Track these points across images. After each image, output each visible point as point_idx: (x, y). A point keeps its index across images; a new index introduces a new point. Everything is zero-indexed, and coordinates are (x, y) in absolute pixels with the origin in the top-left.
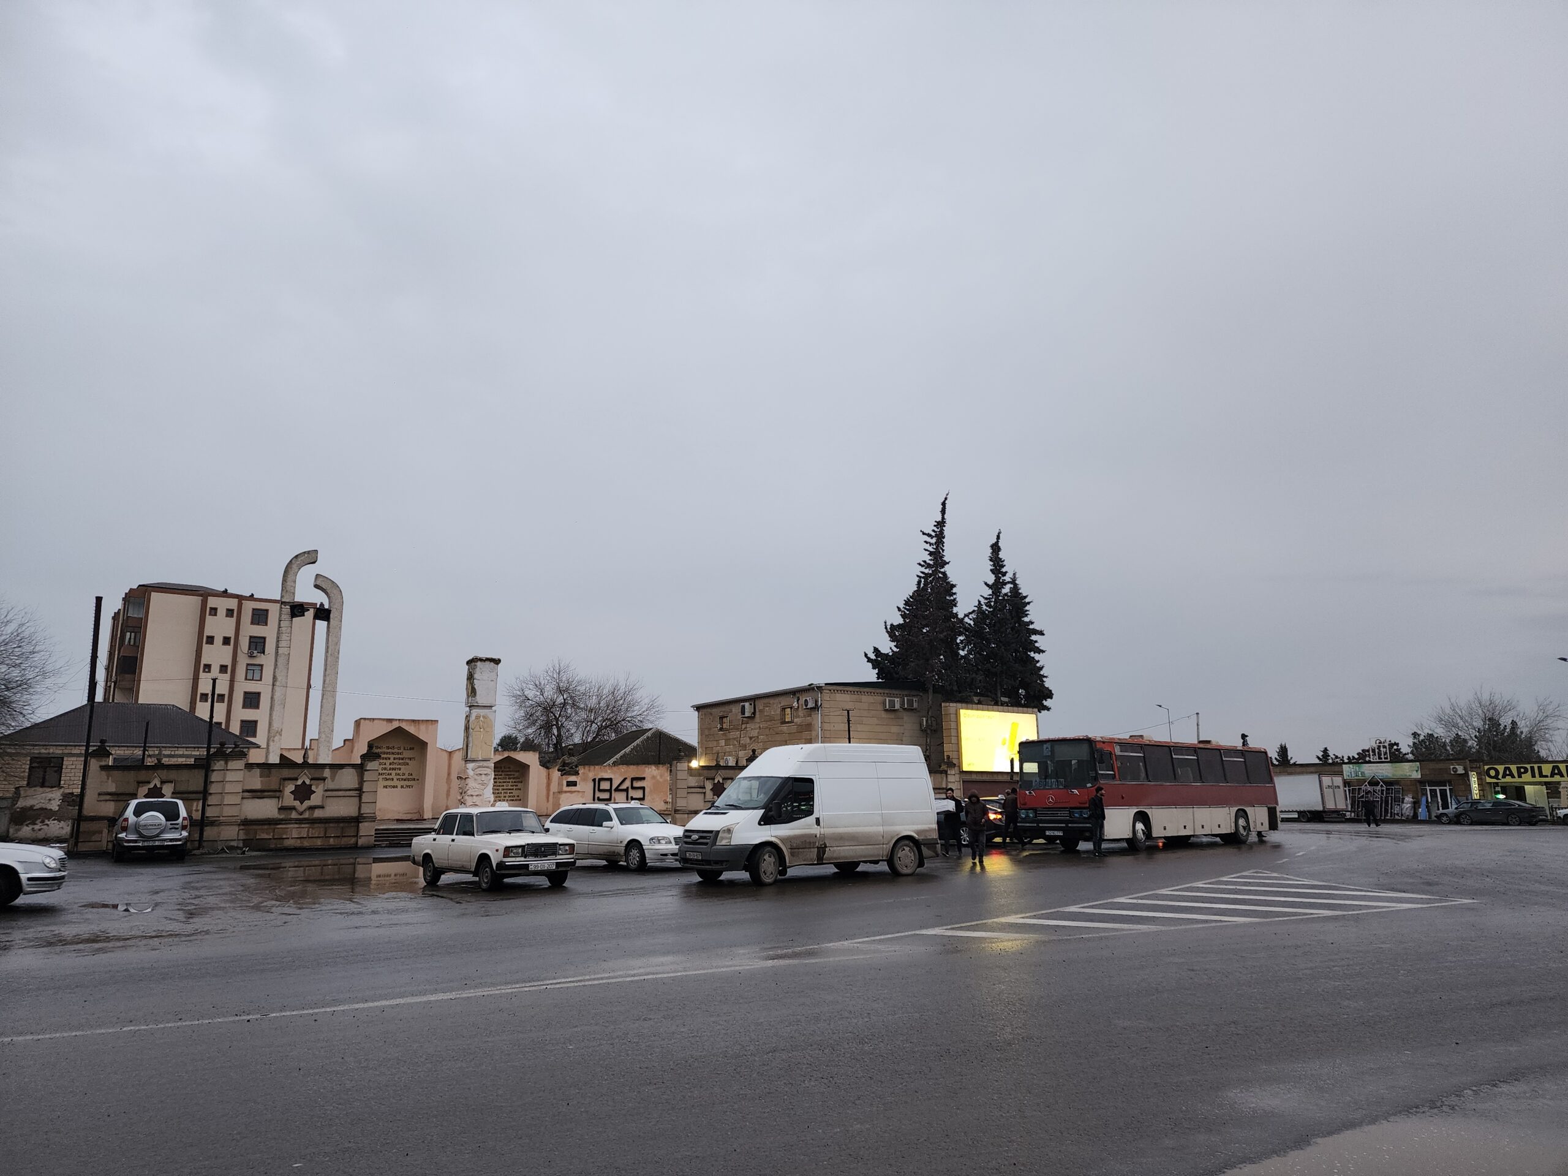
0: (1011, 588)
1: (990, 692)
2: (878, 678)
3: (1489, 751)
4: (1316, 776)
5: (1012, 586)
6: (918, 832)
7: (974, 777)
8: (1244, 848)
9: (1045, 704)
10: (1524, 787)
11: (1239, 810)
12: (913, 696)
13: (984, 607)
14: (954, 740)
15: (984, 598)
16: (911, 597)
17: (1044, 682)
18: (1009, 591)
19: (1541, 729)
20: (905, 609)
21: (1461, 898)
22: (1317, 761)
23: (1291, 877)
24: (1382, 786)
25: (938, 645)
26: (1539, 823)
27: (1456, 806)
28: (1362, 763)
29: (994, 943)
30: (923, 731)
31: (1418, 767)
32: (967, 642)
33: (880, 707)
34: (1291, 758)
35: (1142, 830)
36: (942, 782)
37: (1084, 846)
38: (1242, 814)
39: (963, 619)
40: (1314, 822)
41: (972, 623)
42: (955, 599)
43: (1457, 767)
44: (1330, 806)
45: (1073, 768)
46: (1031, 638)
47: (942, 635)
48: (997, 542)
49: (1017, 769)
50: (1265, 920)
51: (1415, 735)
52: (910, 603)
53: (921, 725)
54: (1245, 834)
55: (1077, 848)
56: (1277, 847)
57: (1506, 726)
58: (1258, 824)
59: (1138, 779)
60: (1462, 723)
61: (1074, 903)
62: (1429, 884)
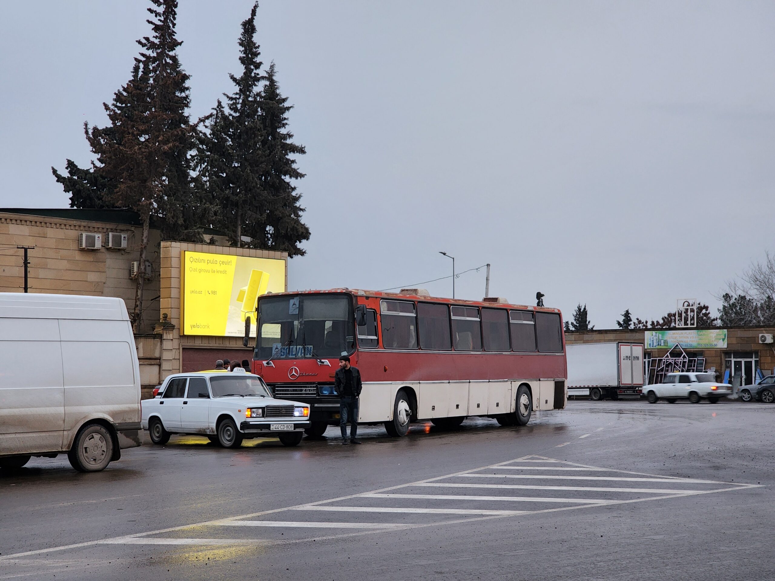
0: (266, 86)
1: (228, 228)
2: (72, 205)
4: (614, 345)
5: (268, 83)
6: (114, 414)
7: (198, 344)
8: (524, 430)
9: (298, 247)
11: (522, 384)
12: (122, 231)
13: (227, 111)
14: (174, 293)
15: (228, 97)
16: (125, 89)
17: (300, 216)
18: (262, 89)
20: (116, 106)
21: (747, 483)
22: (617, 327)
23: (570, 463)
24: (684, 357)
25: (160, 161)
27: (760, 381)
28: (666, 329)
29: (201, 551)
30: (134, 280)
31: (725, 335)
32: (201, 158)
33: (74, 246)
34: (589, 322)
35: (406, 411)
37: (332, 432)
38: (525, 389)
39: (196, 126)
40: (607, 400)
41: (208, 132)
42: (187, 97)
43: (766, 335)
44: (626, 380)
45: (326, 333)
46: (287, 157)
47: (166, 147)
48: (251, 20)
49: (253, 333)
51: (727, 297)
52: (123, 98)
53: (130, 271)
54: (526, 414)
55: (323, 435)
56: (560, 429)
58: (543, 402)
59: (406, 347)
61: (310, 500)
62: (717, 468)
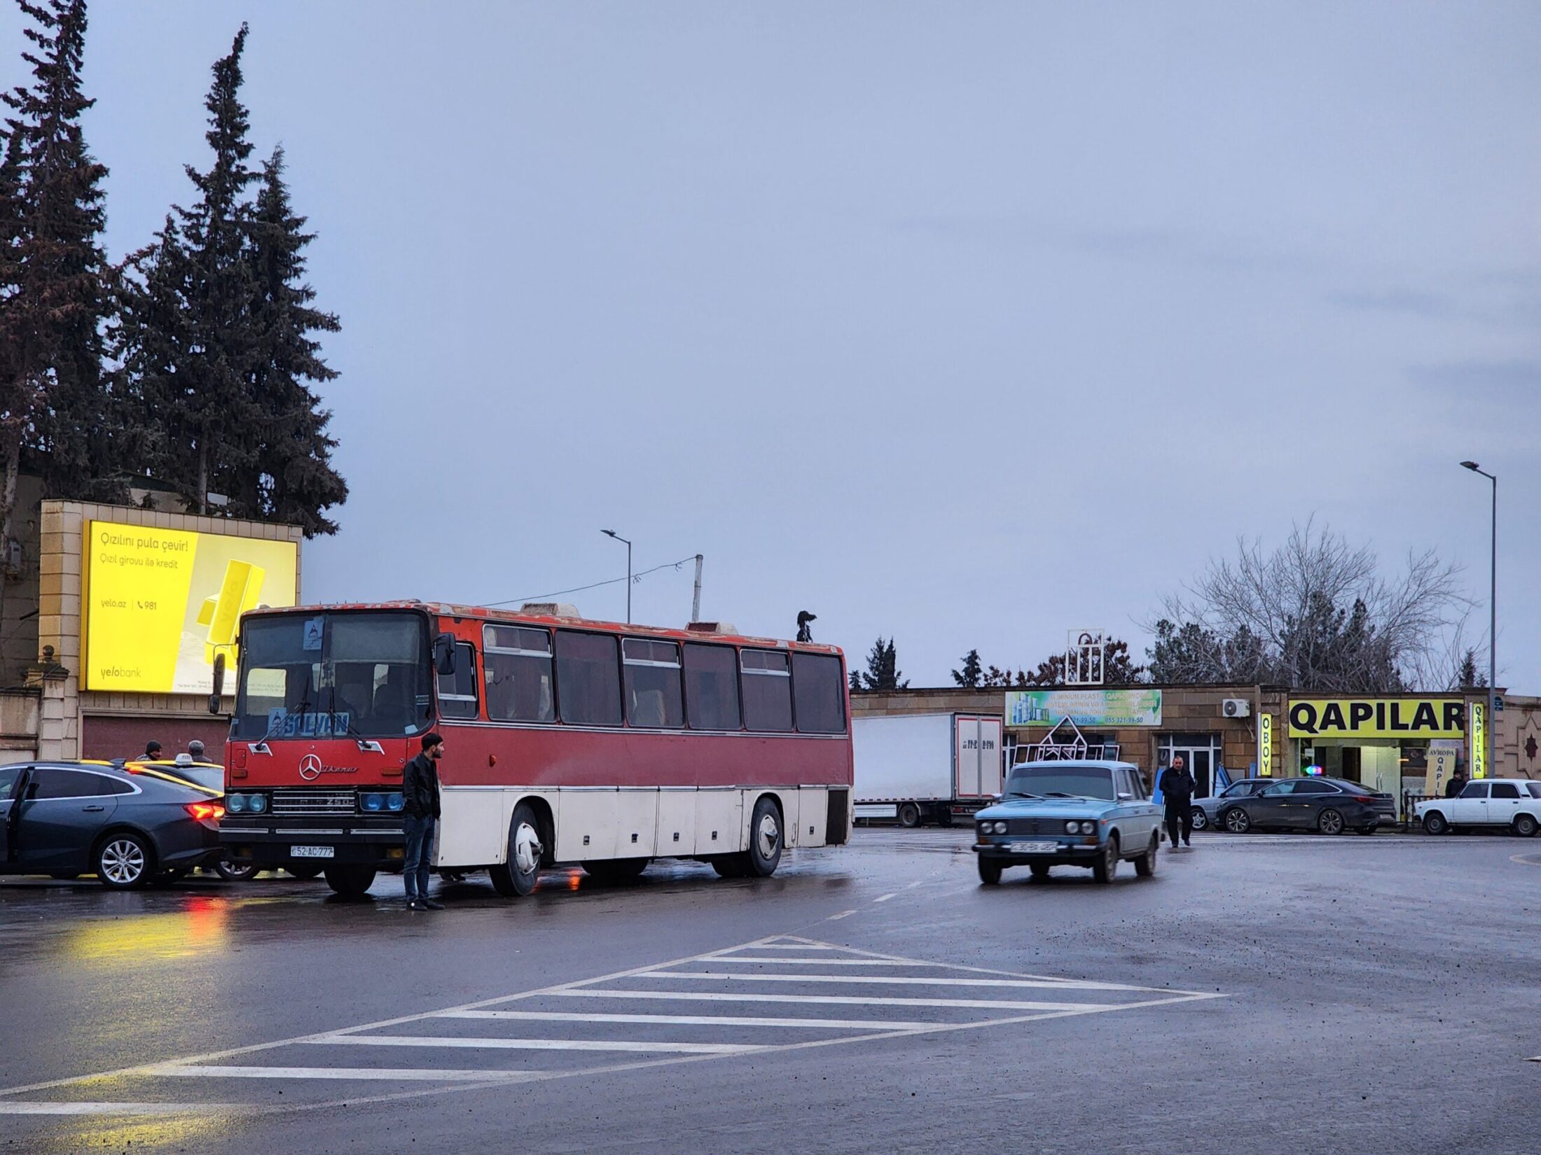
0: (262, 191)
1: (181, 477)
3: (1303, 668)
4: (946, 719)
5: (265, 186)
7: (116, 707)
8: (766, 886)
9: (323, 517)
10: (1359, 749)
11: (764, 796)
13: (182, 240)
14: (68, 604)
15: (181, 212)
17: (327, 456)
18: (255, 199)
19: (1410, 622)
21: (1195, 989)
22: (953, 683)
23: (855, 951)
24: (1080, 743)
25: (42, 338)
26: (1378, 830)
27: (1223, 790)
28: (1046, 688)
31: (1158, 701)
32: (129, 335)
34: (899, 674)
35: (532, 845)
36: (24, 720)
37: (386, 885)
38: (770, 805)
39: (120, 270)
40: (930, 827)
41: (143, 281)
42: (99, 211)
43: (1236, 701)
44: (968, 788)
45: (375, 687)
46: (301, 335)
47: (55, 311)
48: (233, 60)
49: (230, 688)
50: (778, 1048)
51: (1163, 626)
54: (771, 853)
55: (368, 891)
56: (838, 883)
57: (1342, 612)
58: (804, 830)
59: (533, 718)
60: (1260, 602)
61: (337, 1024)
62: (1139, 960)
